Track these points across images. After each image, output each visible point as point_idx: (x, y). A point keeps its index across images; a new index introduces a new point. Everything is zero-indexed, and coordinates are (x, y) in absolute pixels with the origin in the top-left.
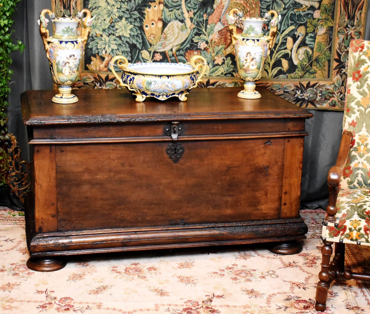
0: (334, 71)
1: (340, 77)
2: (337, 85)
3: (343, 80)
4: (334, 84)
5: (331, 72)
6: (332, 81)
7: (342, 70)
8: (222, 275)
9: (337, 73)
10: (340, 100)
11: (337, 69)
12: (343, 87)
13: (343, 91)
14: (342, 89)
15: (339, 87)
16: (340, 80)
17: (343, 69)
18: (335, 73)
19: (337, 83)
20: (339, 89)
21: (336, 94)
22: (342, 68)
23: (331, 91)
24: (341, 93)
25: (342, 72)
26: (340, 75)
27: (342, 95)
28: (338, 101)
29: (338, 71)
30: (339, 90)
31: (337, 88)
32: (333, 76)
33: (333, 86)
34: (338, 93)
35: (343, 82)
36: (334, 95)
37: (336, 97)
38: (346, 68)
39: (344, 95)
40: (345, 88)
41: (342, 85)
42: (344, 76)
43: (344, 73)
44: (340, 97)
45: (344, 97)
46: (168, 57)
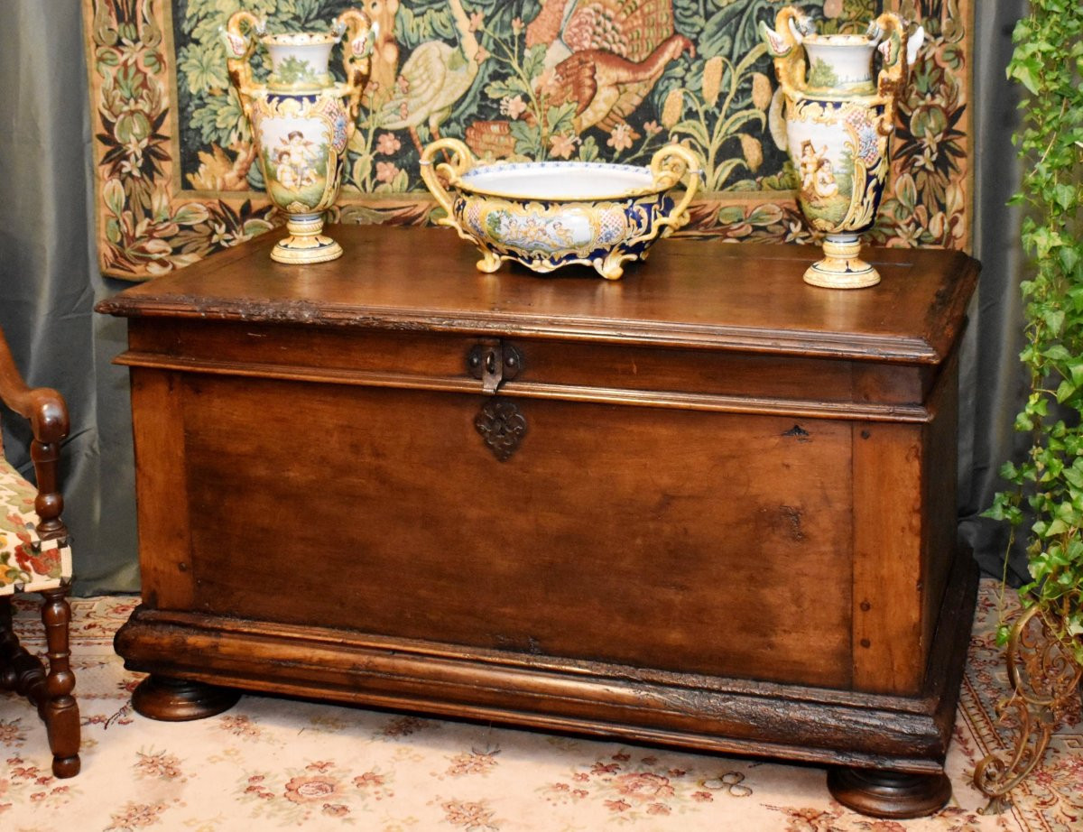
1: (911, 179)
2: (904, 204)
3: (920, 187)
4: (896, 199)
6: (889, 191)
7: (916, 160)
8: (579, 794)
9: (905, 167)
10: (915, 243)
12: (922, 207)
13: (923, 218)
14: (919, 212)
15: (911, 208)
16: (911, 187)
17: (919, 157)
18: (898, 169)
19: (904, 196)
20: (910, 213)
21: (904, 227)
22: (916, 153)
23: (888, 221)
24: (918, 225)
25: (917, 164)
26: (910, 173)
27: (920, 230)
29: (906, 161)
30: (910, 218)
31: (905, 212)
32: (892, 177)
33: (892, 206)
34: (908, 225)
35: (920, 193)
36: (899, 232)
37: (904, 237)
38: (927, 152)
39: (928, 230)
40: (927, 208)
41: (920, 201)
42: (922, 176)
43: (923, 168)
44: (916, 236)
45: (927, 234)
46: (418, 143)
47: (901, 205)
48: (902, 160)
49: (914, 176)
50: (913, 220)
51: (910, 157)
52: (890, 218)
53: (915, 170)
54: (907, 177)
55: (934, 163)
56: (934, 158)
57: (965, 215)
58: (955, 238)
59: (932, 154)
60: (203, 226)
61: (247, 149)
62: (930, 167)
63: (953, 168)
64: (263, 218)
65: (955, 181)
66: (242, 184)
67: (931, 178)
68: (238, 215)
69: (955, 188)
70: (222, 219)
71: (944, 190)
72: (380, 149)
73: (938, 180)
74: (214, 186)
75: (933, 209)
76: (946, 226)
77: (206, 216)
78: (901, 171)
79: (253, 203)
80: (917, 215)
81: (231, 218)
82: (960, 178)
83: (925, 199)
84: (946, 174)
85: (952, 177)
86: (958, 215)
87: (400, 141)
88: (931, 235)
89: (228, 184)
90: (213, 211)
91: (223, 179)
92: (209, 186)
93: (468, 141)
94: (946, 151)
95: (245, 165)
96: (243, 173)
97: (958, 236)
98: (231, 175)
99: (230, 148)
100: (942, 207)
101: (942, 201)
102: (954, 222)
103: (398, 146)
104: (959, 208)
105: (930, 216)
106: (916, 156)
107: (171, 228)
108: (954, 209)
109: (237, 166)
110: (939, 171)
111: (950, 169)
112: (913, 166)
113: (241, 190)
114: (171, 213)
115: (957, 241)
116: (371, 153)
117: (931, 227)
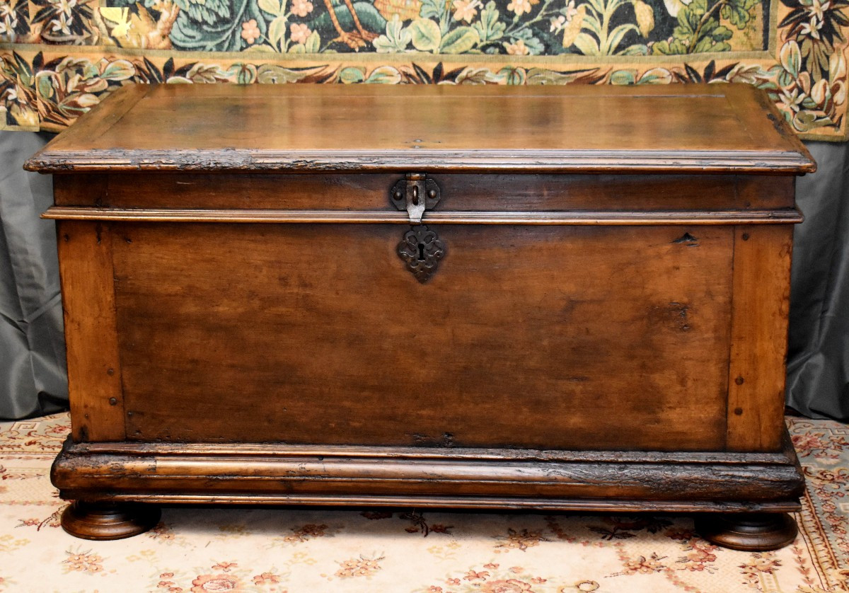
0: (779, 31)
1: (797, 45)
2: (789, 71)
3: (805, 54)
4: (781, 66)
5: (771, 34)
6: (774, 58)
7: (803, 28)
9: (789, 35)
10: (797, 109)
11: (788, 24)
12: (806, 73)
13: (806, 85)
14: (802, 78)
15: (795, 75)
16: (796, 54)
17: (806, 25)
18: (784, 37)
19: (789, 63)
20: (794, 79)
21: (787, 93)
22: (803, 21)
23: (773, 87)
24: (801, 91)
25: (803, 32)
26: (796, 40)
27: (802, 96)
28: (791, 113)
29: (793, 29)
30: (793, 83)
31: (789, 78)
32: (779, 44)
33: (777, 72)
34: (791, 91)
35: (804, 60)
36: (782, 97)
37: (787, 102)
38: (814, 20)
39: (810, 96)
40: (811, 75)
41: (804, 68)
42: (807, 44)
43: (809, 36)
44: (798, 101)
45: (808, 99)
46: (329, 6)
47: (785, 71)
48: (789, 27)
49: (800, 44)
50: (796, 86)
51: (798, 24)
52: (773, 83)
53: (801, 38)
54: (793, 44)
55: (820, 31)
56: (820, 26)
57: (846, 82)
58: (836, 104)
59: (818, 22)
60: (130, 82)
61: (170, 9)
62: (816, 35)
63: (838, 36)
64: (185, 76)
65: (839, 49)
66: (165, 43)
67: (816, 46)
68: (162, 72)
69: (839, 56)
70: (147, 75)
71: (828, 57)
72: (294, 11)
73: (823, 48)
74: (139, 44)
75: (817, 76)
76: (828, 93)
77: (133, 72)
78: (787, 38)
79: (175, 61)
80: (800, 81)
81: (155, 76)
82: (844, 47)
83: (809, 66)
84: (831, 42)
85: (836, 45)
86: (840, 82)
87: (313, 3)
88: (813, 101)
89: (152, 43)
90: (138, 68)
91: (148, 38)
92: (135, 44)
93: (376, 4)
94: (832, 20)
95: (168, 25)
96: (166, 32)
97: (839, 102)
98: (155, 34)
99: (154, 8)
100: (825, 75)
101: (826, 69)
102: (835, 89)
103: (311, 8)
104: (842, 76)
105: (813, 83)
106: (802, 24)
107: (100, 84)
108: (836, 77)
109: (160, 25)
110: (824, 39)
111: (835, 38)
112: (799, 33)
113: (164, 49)
114: (100, 70)
115: (837, 108)
116: (285, 15)
117: (813, 93)
